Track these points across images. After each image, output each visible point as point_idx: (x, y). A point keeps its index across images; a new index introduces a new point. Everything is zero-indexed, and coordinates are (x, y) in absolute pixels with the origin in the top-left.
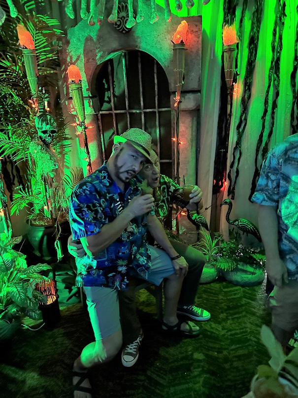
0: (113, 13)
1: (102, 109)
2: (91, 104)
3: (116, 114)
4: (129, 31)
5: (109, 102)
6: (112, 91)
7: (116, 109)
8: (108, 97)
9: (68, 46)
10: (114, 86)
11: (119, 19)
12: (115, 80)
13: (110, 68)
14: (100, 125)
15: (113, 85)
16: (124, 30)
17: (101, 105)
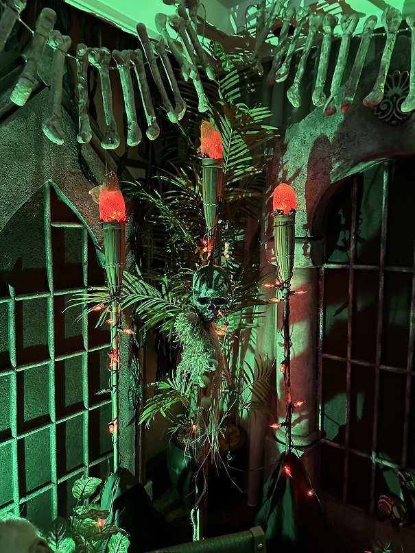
0: (375, 88)
1: (329, 260)
2: (309, 251)
3: (356, 271)
4: (404, 120)
5: (346, 248)
6: (353, 230)
7: (356, 262)
8: (344, 240)
9: (283, 154)
10: (360, 222)
11: (385, 100)
12: (362, 209)
13: (356, 188)
14: (322, 287)
15: (358, 218)
16: (394, 118)
17: (329, 253)
